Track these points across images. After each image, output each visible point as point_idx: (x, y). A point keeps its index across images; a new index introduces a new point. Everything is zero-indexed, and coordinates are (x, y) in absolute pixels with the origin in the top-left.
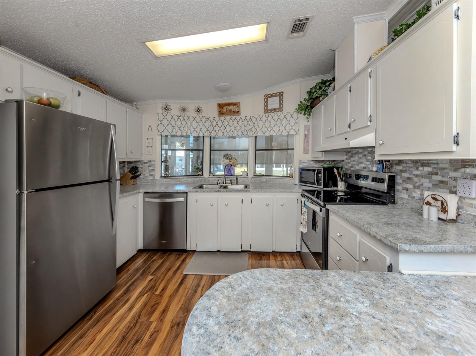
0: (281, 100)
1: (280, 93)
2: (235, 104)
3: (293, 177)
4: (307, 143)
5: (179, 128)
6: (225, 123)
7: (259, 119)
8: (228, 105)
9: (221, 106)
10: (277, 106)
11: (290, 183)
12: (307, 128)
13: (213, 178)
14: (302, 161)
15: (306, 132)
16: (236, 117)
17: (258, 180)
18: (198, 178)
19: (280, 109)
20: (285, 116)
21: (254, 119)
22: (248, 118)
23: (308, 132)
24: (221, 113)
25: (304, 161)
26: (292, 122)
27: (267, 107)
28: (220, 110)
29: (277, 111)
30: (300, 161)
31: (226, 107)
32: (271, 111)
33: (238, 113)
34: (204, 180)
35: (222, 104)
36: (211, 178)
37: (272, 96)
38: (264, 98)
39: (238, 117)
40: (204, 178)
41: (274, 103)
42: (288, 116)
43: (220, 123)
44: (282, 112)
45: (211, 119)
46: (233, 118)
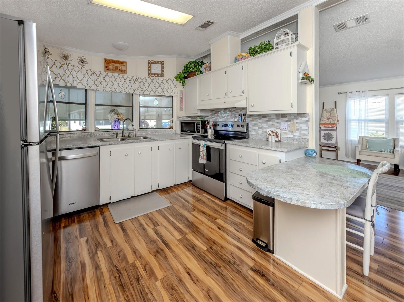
0: (162, 67)
1: (162, 62)
2: (122, 63)
3: (173, 129)
4: (182, 103)
5: (62, 77)
6: (113, 79)
7: (144, 80)
8: (115, 62)
9: (107, 62)
10: (160, 72)
11: (172, 133)
12: (182, 92)
13: (100, 133)
14: (179, 117)
15: (181, 96)
16: (123, 75)
17: (144, 133)
18: (84, 134)
19: (162, 75)
20: (167, 81)
21: (140, 80)
22: (134, 78)
23: (183, 95)
24: (107, 68)
25: (180, 117)
26: (173, 86)
27: (151, 71)
28: (106, 66)
29: (160, 76)
30: (178, 116)
31: (112, 63)
32: (155, 75)
33: (124, 71)
34: (90, 135)
35: (109, 60)
36: (97, 133)
37: (155, 63)
38: (148, 63)
39: (125, 76)
40: (89, 134)
41: (156, 69)
42: (170, 82)
43: (107, 79)
44: (164, 77)
45: (98, 73)
46: (121, 75)
